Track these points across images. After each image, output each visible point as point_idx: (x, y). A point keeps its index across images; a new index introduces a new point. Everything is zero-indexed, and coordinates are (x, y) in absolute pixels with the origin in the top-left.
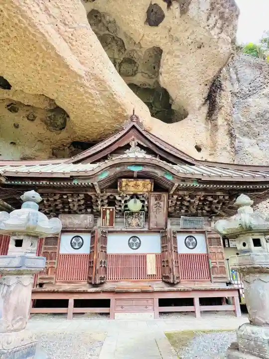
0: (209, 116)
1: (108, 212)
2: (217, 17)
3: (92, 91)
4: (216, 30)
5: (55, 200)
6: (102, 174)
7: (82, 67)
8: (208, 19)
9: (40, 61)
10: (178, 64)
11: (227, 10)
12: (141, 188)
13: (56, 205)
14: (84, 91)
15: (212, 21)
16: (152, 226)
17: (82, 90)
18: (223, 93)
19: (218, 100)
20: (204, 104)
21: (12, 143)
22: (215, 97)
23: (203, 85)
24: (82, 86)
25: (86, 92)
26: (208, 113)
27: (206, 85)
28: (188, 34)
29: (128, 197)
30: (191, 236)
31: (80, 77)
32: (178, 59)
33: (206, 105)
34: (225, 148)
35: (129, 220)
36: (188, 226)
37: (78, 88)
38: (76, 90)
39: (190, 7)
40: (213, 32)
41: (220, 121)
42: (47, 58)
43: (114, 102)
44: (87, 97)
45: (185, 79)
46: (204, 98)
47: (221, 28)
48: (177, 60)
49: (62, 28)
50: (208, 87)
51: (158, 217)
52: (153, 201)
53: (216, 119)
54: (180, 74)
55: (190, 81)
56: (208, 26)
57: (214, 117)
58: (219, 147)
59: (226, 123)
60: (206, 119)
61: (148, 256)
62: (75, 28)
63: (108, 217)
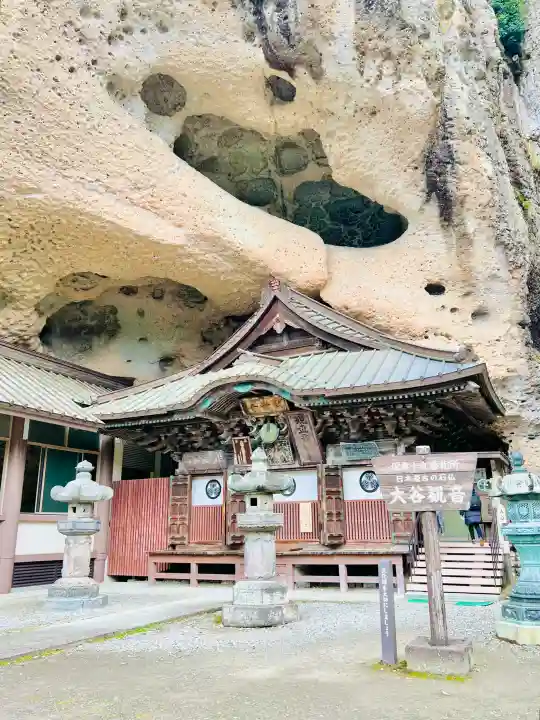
0: (445, 220)
1: (242, 444)
2: (379, 61)
3: (209, 257)
4: (387, 81)
5: (176, 435)
6: (204, 402)
7: (181, 232)
8: (362, 73)
9: (122, 249)
10: (349, 150)
11: (395, 40)
12: (272, 407)
13: (180, 441)
14: (195, 260)
15: (371, 72)
16: (304, 460)
17: (191, 260)
18: (460, 169)
19: (451, 187)
20: (427, 201)
21: (141, 339)
22: (445, 182)
23: (410, 170)
24: (190, 255)
25: (198, 262)
26: (441, 215)
27: (416, 168)
28: (341, 102)
29: (262, 421)
30: (369, 472)
31: (182, 247)
32: (346, 142)
33: (431, 202)
34: (494, 277)
35: (271, 454)
36: (355, 457)
37: (186, 261)
38: (183, 264)
39: (324, 66)
40: (380, 88)
41: (471, 225)
42: (129, 244)
43: (245, 262)
44: (203, 267)
45: (370, 169)
46: (423, 191)
47: (395, 74)
48: (345, 144)
49: (136, 196)
50: (420, 171)
51: (309, 446)
52: (294, 425)
53: (462, 223)
54: (358, 164)
55: (382, 170)
56: (368, 81)
57: (456, 220)
58: (480, 277)
59: (485, 224)
60: (442, 226)
61: (301, 505)
62: (153, 186)
63: (243, 451)
